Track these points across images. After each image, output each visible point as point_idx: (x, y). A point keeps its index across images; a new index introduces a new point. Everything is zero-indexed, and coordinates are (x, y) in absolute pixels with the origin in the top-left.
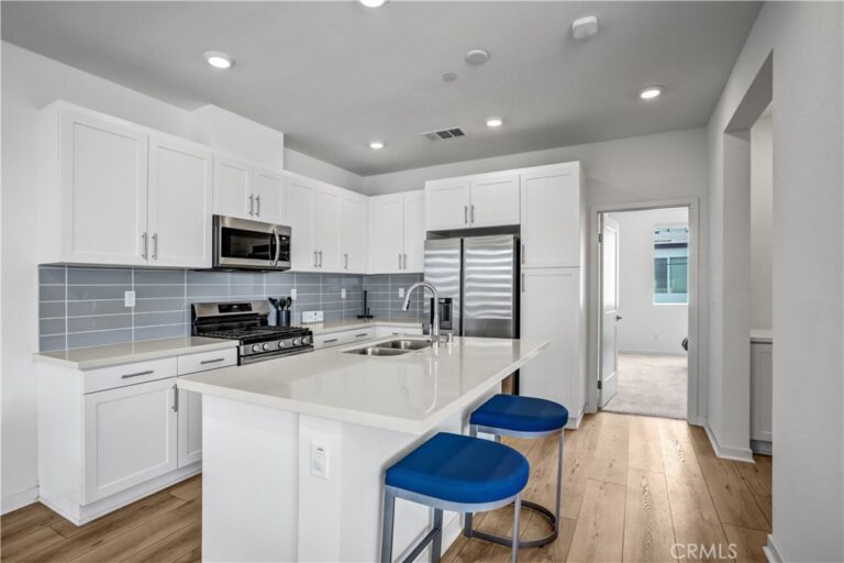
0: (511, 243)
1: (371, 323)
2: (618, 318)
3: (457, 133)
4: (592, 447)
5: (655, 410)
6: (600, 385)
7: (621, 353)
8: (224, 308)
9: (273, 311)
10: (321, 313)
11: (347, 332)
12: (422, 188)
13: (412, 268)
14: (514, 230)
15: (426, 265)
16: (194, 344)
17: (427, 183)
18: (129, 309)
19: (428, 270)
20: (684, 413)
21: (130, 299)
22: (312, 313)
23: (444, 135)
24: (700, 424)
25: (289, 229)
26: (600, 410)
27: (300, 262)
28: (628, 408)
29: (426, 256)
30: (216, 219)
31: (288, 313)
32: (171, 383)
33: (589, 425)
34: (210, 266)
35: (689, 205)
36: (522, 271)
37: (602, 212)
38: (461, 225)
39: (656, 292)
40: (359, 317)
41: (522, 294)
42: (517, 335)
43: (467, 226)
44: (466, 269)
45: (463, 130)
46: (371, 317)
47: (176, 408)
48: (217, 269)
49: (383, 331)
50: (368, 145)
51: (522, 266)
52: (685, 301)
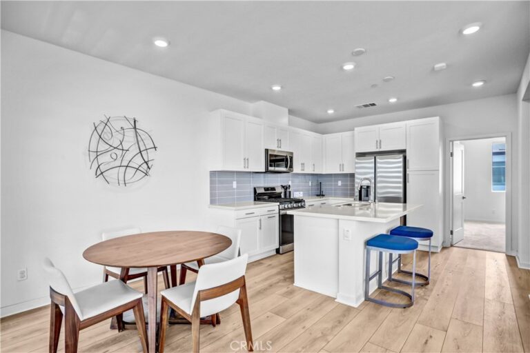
0: (401, 160)
1: (324, 198)
2: (464, 198)
3: (374, 105)
4: (446, 259)
5: (485, 248)
6: (452, 233)
7: (466, 221)
8: (266, 189)
9: (283, 191)
10: (301, 193)
11: (317, 201)
12: (353, 130)
13: (347, 171)
14: (403, 152)
15: (356, 168)
16: (255, 204)
17: (356, 129)
18: (234, 189)
19: (358, 171)
20: (504, 250)
21: (235, 185)
22: (298, 193)
23: (366, 106)
24: (513, 255)
25: (292, 153)
26: (452, 246)
27: (297, 169)
28: (469, 246)
29: (356, 163)
30: (267, 151)
31: (290, 192)
32: (259, 218)
33: (445, 251)
34: (264, 171)
35: (505, 136)
36: (407, 172)
37: (453, 141)
38: (374, 149)
39: (494, 185)
40: (317, 195)
41: (407, 184)
42: (405, 202)
43: (378, 150)
44: (378, 170)
45: (376, 103)
46: (323, 195)
47: (260, 228)
48: (267, 171)
49: (332, 201)
50: (326, 111)
51: (407, 170)
52: (504, 190)
